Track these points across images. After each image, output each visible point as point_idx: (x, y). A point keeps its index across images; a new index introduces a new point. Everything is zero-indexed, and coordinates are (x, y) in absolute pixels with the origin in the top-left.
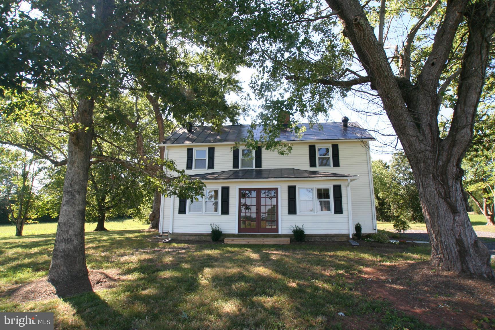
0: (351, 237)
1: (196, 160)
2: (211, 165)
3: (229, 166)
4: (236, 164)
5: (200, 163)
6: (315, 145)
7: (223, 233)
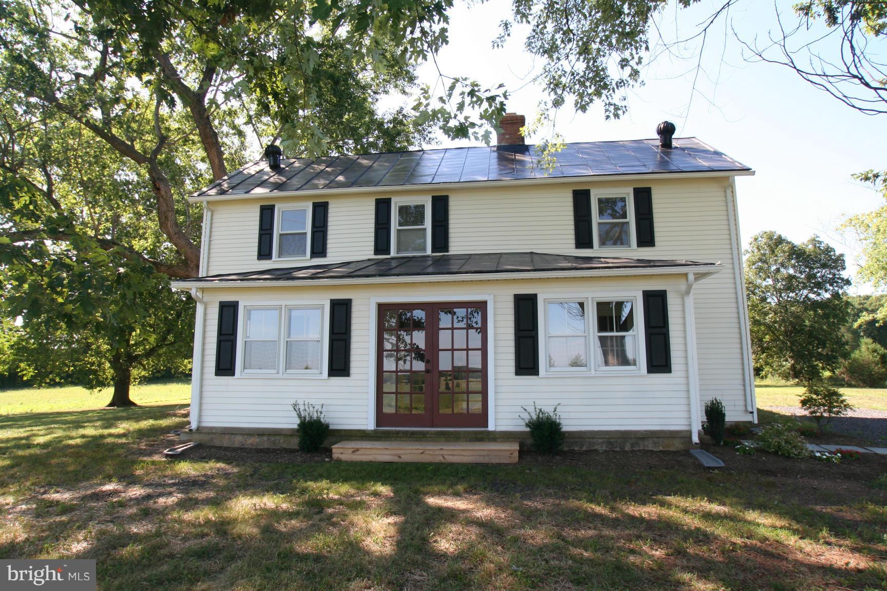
0: (695, 439)
1: (281, 235)
2: (319, 249)
3: (364, 249)
4: (381, 245)
5: (291, 243)
6: (589, 191)
7: (331, 427)
